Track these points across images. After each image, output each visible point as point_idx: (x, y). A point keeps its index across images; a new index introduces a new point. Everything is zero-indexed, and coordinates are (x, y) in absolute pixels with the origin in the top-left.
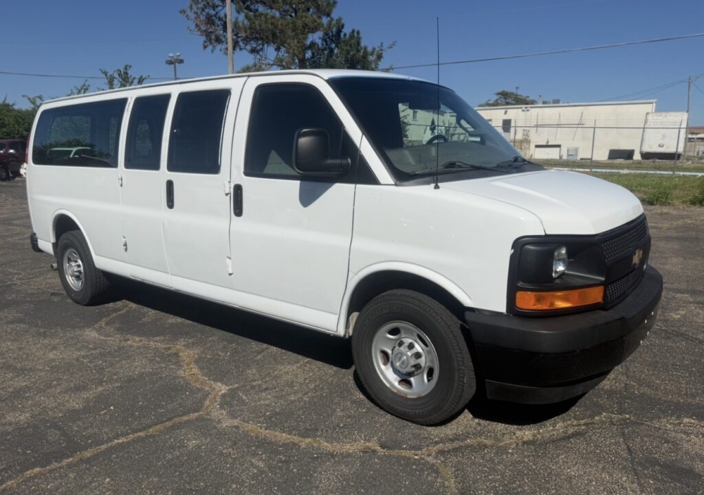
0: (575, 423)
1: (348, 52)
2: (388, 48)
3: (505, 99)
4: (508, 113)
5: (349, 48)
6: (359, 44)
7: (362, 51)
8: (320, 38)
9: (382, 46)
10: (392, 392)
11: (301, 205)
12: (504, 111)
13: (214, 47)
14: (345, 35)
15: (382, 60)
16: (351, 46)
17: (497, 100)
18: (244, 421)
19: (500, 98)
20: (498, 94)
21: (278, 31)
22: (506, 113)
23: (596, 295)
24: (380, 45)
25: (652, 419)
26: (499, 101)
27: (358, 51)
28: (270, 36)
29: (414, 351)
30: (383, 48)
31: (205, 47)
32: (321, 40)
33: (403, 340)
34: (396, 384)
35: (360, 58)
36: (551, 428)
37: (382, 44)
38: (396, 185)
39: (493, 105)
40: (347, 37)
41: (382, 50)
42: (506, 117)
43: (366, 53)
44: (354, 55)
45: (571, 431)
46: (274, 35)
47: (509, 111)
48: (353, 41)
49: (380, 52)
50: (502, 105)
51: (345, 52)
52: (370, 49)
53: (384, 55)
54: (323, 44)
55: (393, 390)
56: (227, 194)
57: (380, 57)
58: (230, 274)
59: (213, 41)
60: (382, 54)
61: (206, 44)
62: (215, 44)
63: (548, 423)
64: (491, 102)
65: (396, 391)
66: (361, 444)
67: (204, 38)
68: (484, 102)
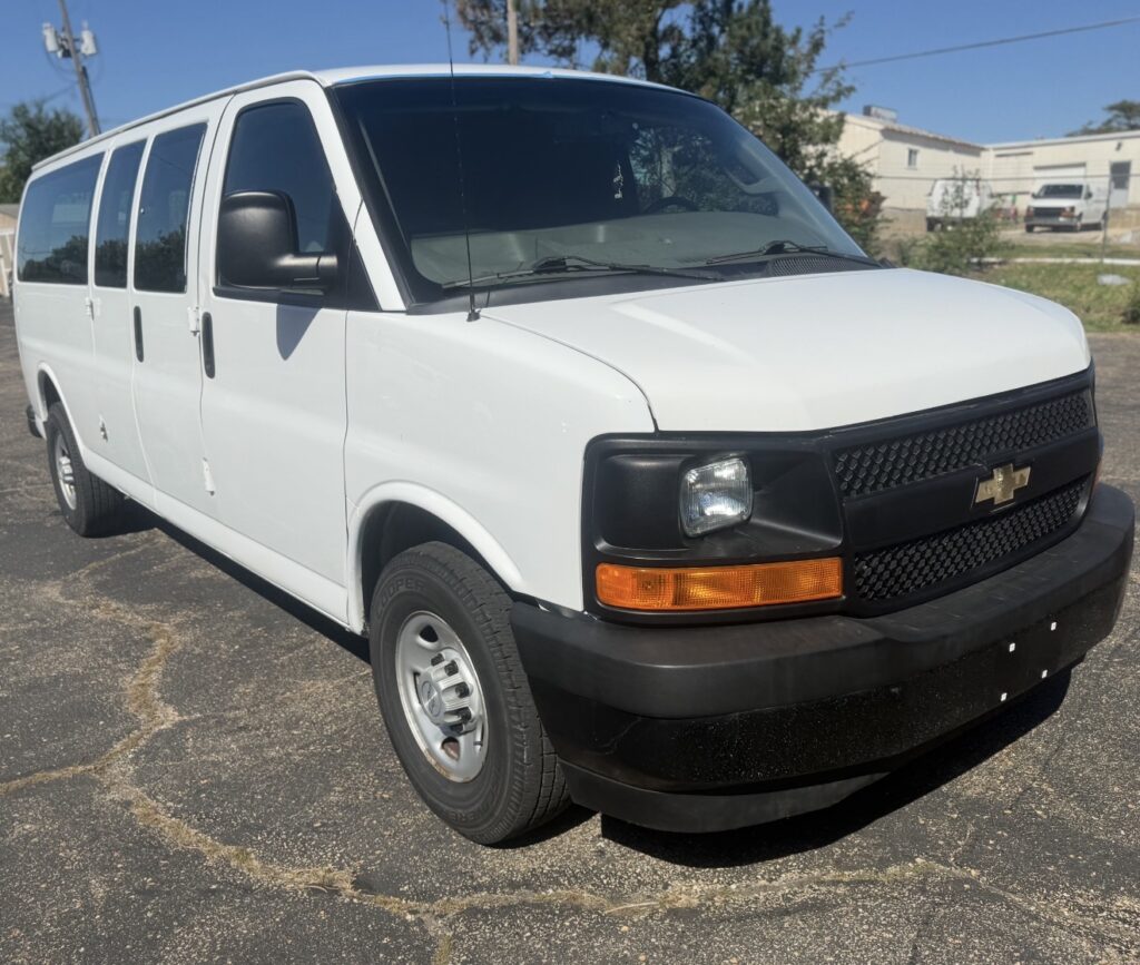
0: (833, 874)
1: (744, 41)
2: (836, 26)
3: (1129, 118)
4: (1123, 148)
5: (744, 32)
6: (767, 22)
7: (773, 36)
8: (688, 17)
9: (822, 24)
10: (428, 764)
11: (279, 355)
12: (1114, 144)
13: (487, 49)
14: (740, 7)
15: (822, 51)
16: (749, 28)
17: (1110, 121)
18: (149, 795)
19: (1117, 116)
20: (1112, 108)
21: (599, 10)
22: (1119, 147)
23: (817, 580)
24: (817, 22)
25: (1029, 889)
26: (1114, 124)
27: (765, 36)
28: (584, 22)
29: (456, 679)
30: (824, 28)
31: (473, 52)
32: (689, 21)
33: (443, 653)
34: (437, 746)
35: (769, 49)
36: (763, 882)
37: (822, 18)
38: (408, 312)
39: (1099, 131)
40: (745, 10)
41: (822, 31)
42: (1120, 157)
43: (780, 39)
44: (758, 46)
45: (807, 894)
46: (591, 18)
47: (1127, 144)
48: (756, 17)
49: (818, 36)
50: (1119, 130)
51: (738, 41)
52: (788, 32)
53: (827, 41)
54: (694, 29)
55: (429, 759)
56: (195, 333)
57: (817, 46)
58: (212, 493)
59: (486, 40)
60: (822, 39)
61: (474, 46)
62: (489, 45)
63: (762, 868)
64: (1094, 127)
65: (433, 762)
66: (314, 875)
67: (471, 35)
68: (1078, 127)
